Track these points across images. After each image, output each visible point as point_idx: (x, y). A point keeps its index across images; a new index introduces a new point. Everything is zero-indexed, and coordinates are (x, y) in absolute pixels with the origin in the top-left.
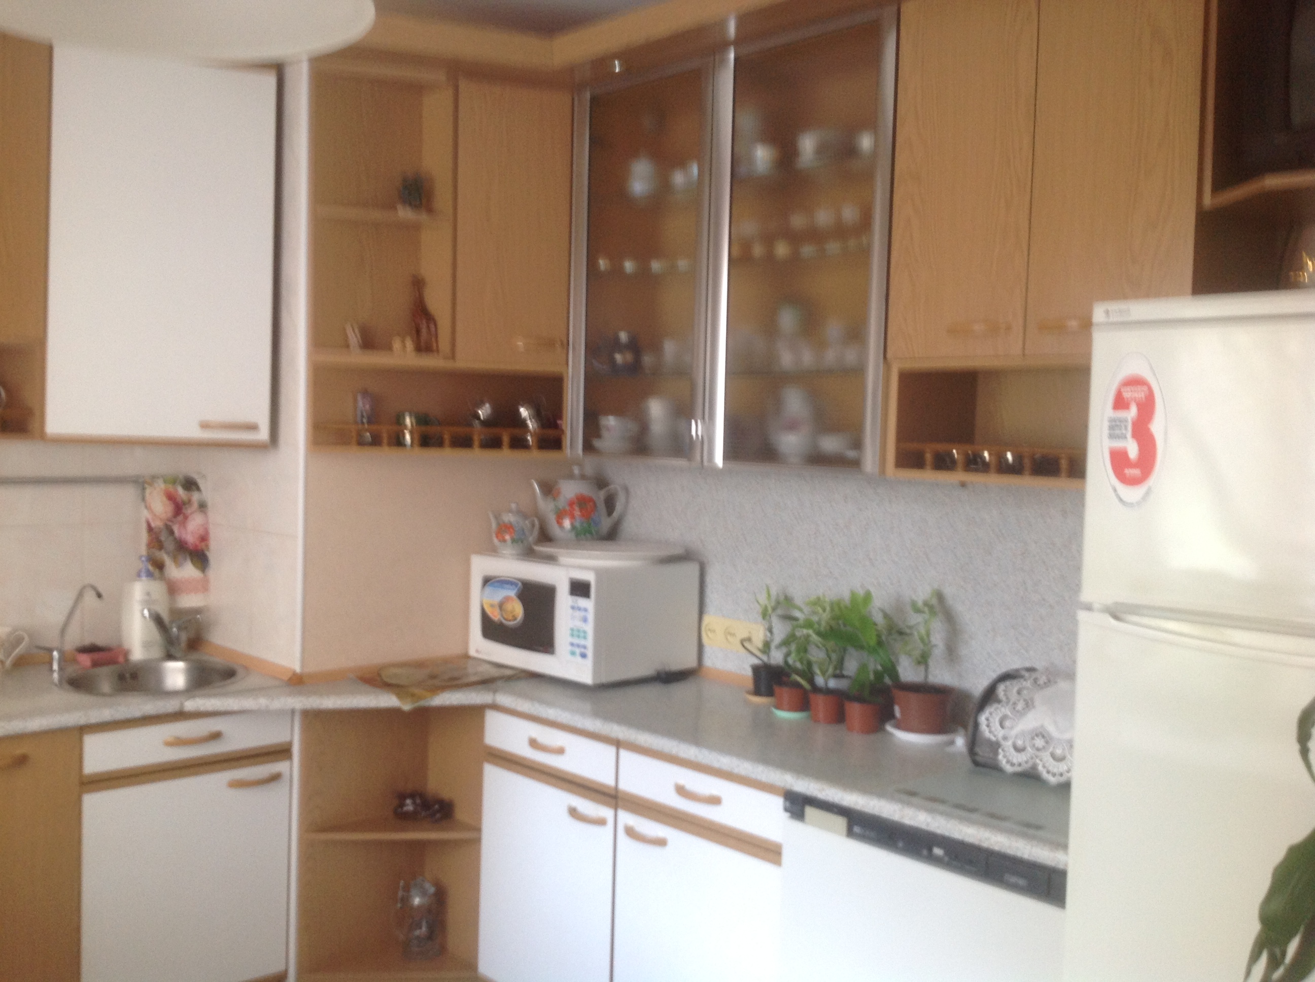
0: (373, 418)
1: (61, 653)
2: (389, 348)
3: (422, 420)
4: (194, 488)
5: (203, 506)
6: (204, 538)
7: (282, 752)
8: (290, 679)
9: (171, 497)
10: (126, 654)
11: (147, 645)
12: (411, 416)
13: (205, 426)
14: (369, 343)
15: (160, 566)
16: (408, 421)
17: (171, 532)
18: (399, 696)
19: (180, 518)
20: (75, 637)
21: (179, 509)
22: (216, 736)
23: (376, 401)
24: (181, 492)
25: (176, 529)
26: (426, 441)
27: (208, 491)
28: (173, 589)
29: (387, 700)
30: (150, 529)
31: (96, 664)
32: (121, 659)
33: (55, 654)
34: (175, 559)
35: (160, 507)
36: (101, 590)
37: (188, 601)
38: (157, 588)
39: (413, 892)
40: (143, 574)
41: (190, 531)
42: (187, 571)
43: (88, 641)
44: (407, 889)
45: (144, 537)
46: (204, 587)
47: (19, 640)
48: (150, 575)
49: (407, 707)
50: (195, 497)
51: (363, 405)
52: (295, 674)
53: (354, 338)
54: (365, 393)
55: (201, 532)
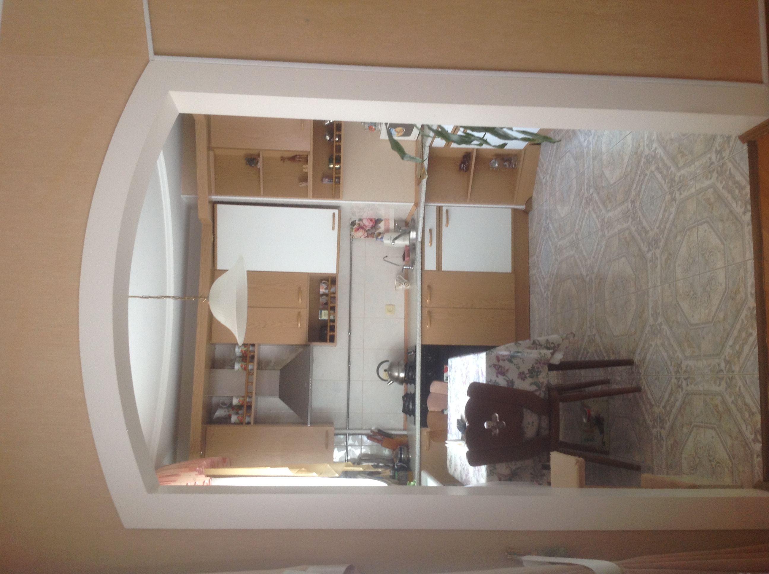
0: (330, 177)
1: (405, 266)
2: (307, 173)
3: (331, 161)
4: (355, 222)
5: (360, 220)
6: (371, 220)
7: (439, 209)
8: (416, 206)
9: (357, 230)
10: (406, 246)
11: (404, 240)
12: (330, 165)
13: (333, 229)
14: (304, 179)
15: (380, 234)
16: (332, 166)
17: (369, 230)
18: (423, 178)
19: (364, 227)
20: (399, 261)
21: (361, 227)
22: (431, 231)
23: (325, 176)
24: (355, 227)
25: (368, 228)
26: (338, 161)
27: (356, 218)
28: (387, 231)
29: (424, 182)
30: (368, 237)
31: (409, 256)
32: (408, 248)
33: (405, 267)
34: (378, 229)
35: (360, 233)
36: (385, 256)
37: (392, 225)
38: (386, 236)
39: (494, 166)
40: (382, 240)
41: (368, 224)
42: (382, 226)
43: (402, 259)
44: (493, 168)
45: (370, 239)
46: (387, 220)
47: (399, 278)
48: (382, 238)
49: (427, 177)
50: (357, 222)
51: (326, 181)
52: (414, 205)
53: (304, 184)
54: (322, 180)
55: (370, 220)
